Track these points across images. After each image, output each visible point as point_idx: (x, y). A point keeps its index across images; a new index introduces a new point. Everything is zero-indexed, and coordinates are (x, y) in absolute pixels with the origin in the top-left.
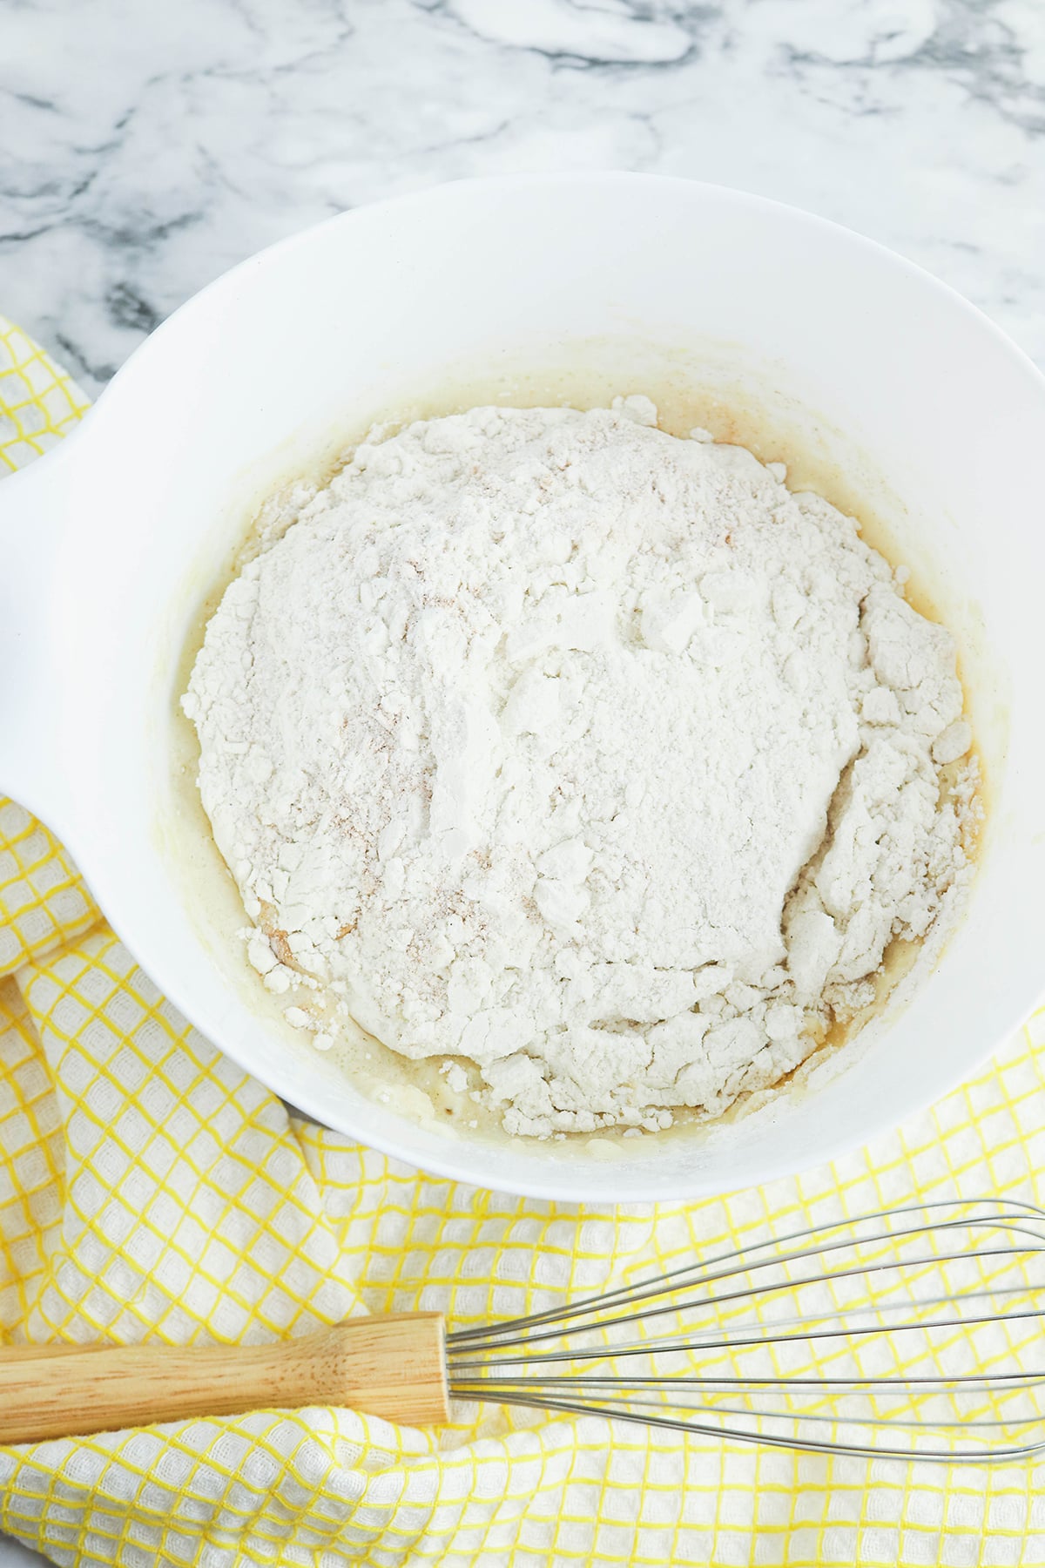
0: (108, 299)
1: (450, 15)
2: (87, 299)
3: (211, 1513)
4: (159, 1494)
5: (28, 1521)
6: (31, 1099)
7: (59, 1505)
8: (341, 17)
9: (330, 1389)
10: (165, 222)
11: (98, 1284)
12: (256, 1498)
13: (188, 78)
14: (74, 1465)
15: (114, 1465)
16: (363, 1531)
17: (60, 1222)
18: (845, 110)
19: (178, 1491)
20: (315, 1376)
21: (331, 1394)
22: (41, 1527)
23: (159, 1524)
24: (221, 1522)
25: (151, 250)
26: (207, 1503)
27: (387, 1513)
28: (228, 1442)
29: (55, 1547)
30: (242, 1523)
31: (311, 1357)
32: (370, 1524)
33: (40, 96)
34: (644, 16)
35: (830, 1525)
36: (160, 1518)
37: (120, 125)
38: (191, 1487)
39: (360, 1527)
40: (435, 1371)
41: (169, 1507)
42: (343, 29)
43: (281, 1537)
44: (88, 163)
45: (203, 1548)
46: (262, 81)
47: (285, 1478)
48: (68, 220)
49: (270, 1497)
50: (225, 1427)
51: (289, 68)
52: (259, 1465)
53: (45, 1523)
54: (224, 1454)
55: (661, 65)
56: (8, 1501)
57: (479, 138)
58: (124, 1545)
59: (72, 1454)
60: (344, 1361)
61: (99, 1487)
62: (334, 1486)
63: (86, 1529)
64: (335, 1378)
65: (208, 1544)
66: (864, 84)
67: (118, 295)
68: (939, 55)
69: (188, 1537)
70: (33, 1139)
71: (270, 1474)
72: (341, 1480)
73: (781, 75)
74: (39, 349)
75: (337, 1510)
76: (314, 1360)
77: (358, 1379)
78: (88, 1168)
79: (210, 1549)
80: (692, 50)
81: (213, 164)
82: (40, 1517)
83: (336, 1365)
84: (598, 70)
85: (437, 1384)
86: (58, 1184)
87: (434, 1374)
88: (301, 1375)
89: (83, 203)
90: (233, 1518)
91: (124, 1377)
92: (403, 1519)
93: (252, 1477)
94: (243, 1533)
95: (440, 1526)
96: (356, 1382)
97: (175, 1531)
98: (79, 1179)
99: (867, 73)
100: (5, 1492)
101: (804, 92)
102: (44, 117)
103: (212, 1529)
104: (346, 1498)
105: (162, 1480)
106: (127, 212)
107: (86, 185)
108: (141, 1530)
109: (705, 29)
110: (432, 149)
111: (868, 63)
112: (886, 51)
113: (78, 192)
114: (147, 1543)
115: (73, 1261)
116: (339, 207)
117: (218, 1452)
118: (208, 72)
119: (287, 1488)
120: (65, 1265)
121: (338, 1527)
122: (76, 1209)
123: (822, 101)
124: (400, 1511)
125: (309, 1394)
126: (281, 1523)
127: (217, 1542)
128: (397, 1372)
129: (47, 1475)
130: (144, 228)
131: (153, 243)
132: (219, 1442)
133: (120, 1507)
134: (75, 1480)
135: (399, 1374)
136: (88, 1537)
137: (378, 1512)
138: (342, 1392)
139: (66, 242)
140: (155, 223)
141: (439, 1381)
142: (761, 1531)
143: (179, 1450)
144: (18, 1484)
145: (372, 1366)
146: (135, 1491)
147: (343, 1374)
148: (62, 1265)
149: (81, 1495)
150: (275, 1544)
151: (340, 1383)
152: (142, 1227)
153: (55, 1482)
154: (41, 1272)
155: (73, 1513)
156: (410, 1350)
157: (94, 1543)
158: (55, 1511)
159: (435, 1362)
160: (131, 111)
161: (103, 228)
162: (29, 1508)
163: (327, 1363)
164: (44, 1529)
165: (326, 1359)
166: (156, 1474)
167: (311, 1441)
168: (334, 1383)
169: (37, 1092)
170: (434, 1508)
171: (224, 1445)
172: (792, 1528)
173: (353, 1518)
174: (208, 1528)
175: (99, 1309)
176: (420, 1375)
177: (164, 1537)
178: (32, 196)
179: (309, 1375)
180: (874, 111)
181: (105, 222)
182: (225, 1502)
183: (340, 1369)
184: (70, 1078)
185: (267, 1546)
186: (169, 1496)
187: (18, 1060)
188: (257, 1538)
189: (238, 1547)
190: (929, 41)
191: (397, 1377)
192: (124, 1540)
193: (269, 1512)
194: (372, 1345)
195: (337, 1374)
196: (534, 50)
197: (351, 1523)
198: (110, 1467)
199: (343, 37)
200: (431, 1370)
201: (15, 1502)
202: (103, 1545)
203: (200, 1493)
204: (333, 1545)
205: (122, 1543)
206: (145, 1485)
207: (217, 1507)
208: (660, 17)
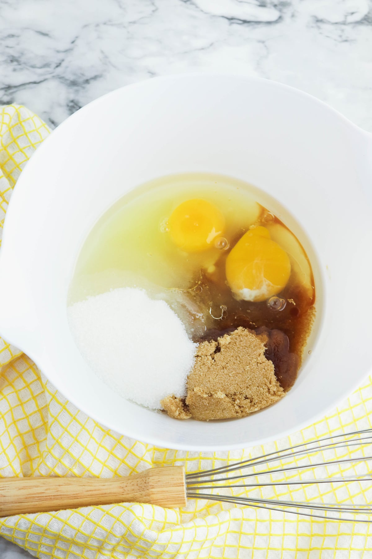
0: (68, 106)
1: (193, 4)
2: (60, 105)
3: (101, 544)
4: (82, 537)
5: (35, 543)
6: (35, 395)
7: (47, 537)
8: (153, 4)
9: (143, 489)
10: (88, 78)
11: (60, 462)
12: (117, 539)
13: (97, 25)
14: (52, 525)
15: (66, 526)
16: (156, 552)
17: (46, 439)
18: (335, 40)
19: (89, 536)
20: (138, 485)
21: (144, 491)
22: (39, 546)
23: (82, 546)
24: (105, 546)
25: (84, 88)
26: (100, 540)
27: (164, 546)
28: (107, 518)
29: (44, 554)
30: (112, 547)
31: (137, 479)
32: (158, 550)
33: (44, 32)
34: (263, 5)
35: (324, 549)
36: (83, 545)
37: (73, 42)
38: (94, 535)
39: (154, 551)
40: (181, 482)
41: (86, 541)
42: (153, 8)
43: (126, 553)
44: (61, 56)
45: (98, 555)
46: (124, 27)
47: (128, 533)
48: (53, 77)
49: (123, 539)
50: (106, 512)
51: (134, 22)
52: (118, 528)
53: (41, 544)
54: (106, 523)
55: (269, 23)
56: (28, 535)
57: (203, 49)
58: (69, 553)
59: (50, 521)
60: (149, 478)
61: (61, 533)
62: (146, 536)
63: (56, 547)
64: (145, 485)
65: (100, 554)
66: (343, 31)
67: (71, 104)
68: (370, 21)
69: (93, 551)
70: (36, 409)
71: (122, 531)
72: (148, 535)
73: (312, 27)
74: (44, 123)
75: (147, 545)
76: (138, 479)
77: (154, 485)
78: (56, 420)
79: (100, 556)
80: (280, 18)
81: (106, 57)
82: (39, 542)
83: (146, 480)
84: (246, 25)
85: (182, 487)
86: (45, 426)
87: (181, 483)
88: (133, 485)
89: (59, 70)
90: (109, 546)
91: (69, 485)
92: (170, 548)
93: (116, 532)
94: (112, 550)
95: (183, 550)
96: (153, 486)
97: (88, 549)
98: (53, 424)
99: (343, 27)
100: (27, 532)
101: (321, 33)
102: (45, 39)
103: (101, 549)
104: (150, 541)
105: (84, 532)
106: (75, 74)
107: (60, 64)
108: (76, 548)
109: (285, 10)
110: (186, 52)
111: (344, 23)
112: (351, 19)
113: (57, 66)
114: (78, 553)
115: (51, 454)
116: (152, 74)
117: (104, 522)
118: (105, 24)
119: (129, 536)
120: (48, 455)
121: (147, 550)
122: (52, 435)
123: (327, 37)
124: (169, 545)
125: (136, 491)
126: (126, 547)
127: (103, 553)
128: (168, 482)
129: (42, 528)
130: (81, 80)
131: (84, 85)
132: (104, 518)
133: (68, 540)
134: (52, 530)
135: (168, 483)
136: (56, 550)
137: (161, 546)
138: (148, 490)
139: (53, 85)
140: (85, 78)
141: (183, 486)
142: (298, 550)
143: (89, 521)
144: (31, 530)
145: (159, 480)
146: (74, 535)
147: (148, 483)
148: (47, 455)
149: (55, 535)
150: (124, 554)
151: (147, 486)
152: (76, 442)
153: (45, 530)
154: (38, 457)
155: (52, 540)
156: (173, 475)
157: (58, 553)
158: (45, 540)
159: (182, 479)
160: (77, 37)
161: (66, 80)
162: (35, 538)
163: (143, 480)
164: (40, 546)
165: (142, 479)
166: (81, 530)
167: (137, 520)
168: (145, 486)
169: (38, 392)
170: (181, 544)
171: (106, 520)
172: (310, 550)
173: (152, 548)
174: (100, 548)
175: (61, 470)
176: (176, 483)
177: (84, 551)
178: (41, 68)
179: (136, 485)
180: (346, 41)
181: (67, 77)
182: (106, 540)
183: (147, 482)
184: (50, 388)
185: (121, 555)
186: (86, 538)
187: (32, 380)
188: (117, 552)
189: (110, 555)
190: (366, 16)
191: (167, 484)
192: (69, 551)
193: (122, 543)
194: (159, 473)
195: (146, 483)
196: (223, 17)
197: (152, 549)
198: (65, 526)
199: (153, 11)
200: (180, 481)
201: (31, 536)
202: (61, 554)
203: (98, 537)
204: (145, 556)
205: (69, 552)
206: (78, 533)
207: (104, 542)
208: (269, 5)
